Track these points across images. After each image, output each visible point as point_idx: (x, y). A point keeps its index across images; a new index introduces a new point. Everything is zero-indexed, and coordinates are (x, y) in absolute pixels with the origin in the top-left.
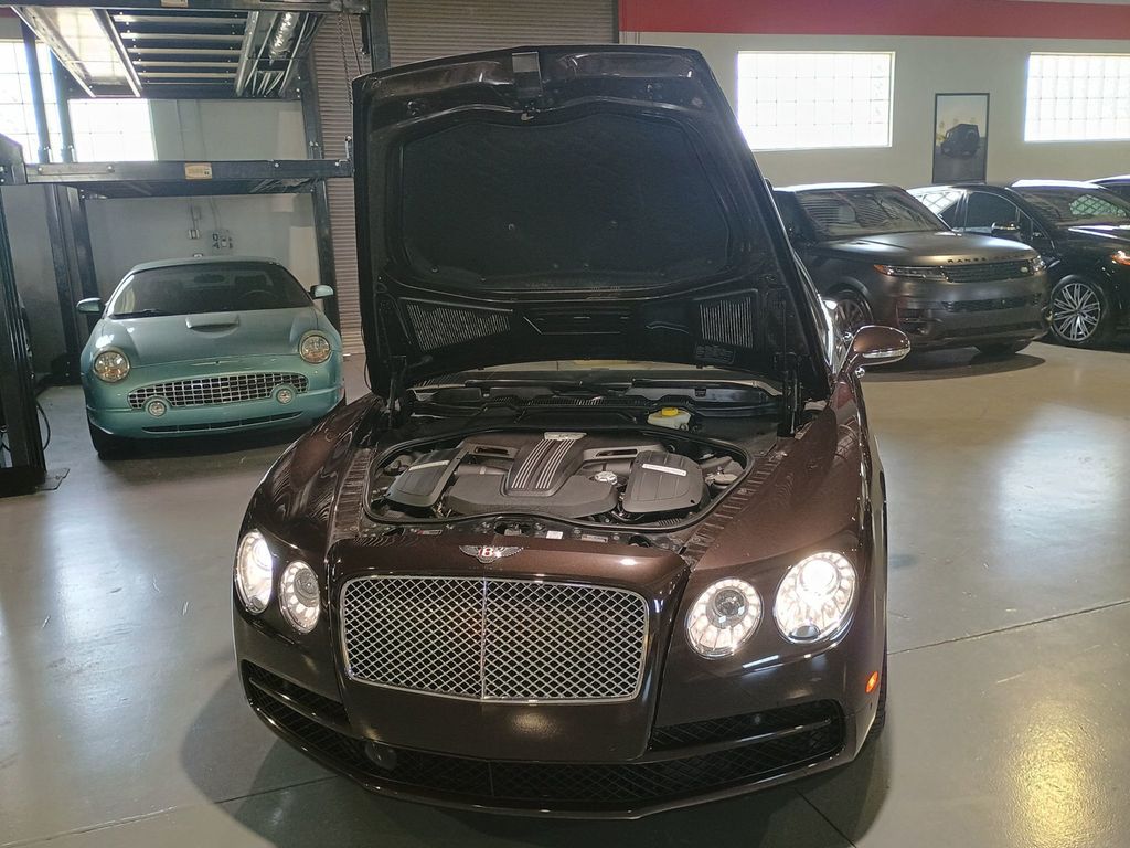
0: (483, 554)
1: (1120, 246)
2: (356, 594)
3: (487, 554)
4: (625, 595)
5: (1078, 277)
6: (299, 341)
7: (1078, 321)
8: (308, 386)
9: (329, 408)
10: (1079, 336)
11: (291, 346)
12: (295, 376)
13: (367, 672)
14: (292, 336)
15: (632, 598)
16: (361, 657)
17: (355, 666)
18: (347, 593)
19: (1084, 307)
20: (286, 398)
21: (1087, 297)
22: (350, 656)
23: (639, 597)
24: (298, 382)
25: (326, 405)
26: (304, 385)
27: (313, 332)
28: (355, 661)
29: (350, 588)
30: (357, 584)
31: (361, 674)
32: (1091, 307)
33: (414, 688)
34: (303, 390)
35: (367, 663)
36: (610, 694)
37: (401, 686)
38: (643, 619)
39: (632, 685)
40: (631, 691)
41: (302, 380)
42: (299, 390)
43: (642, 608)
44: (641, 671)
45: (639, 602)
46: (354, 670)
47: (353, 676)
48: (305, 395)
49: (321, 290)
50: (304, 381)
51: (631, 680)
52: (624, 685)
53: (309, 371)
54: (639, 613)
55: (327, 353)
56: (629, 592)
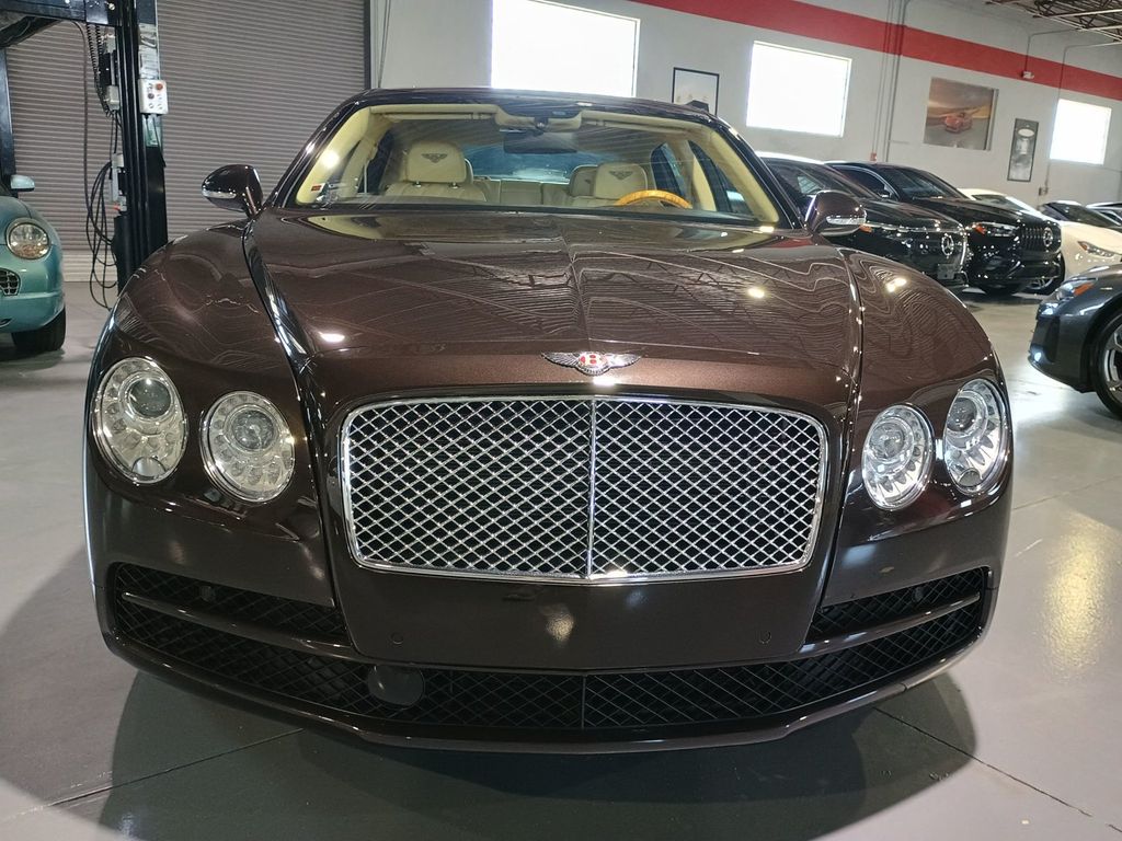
0: (587, 363)
2: (369, 430)
4: (793, 419)
6: (5, 229)
8: (20, 287)
9: (44, 319)
12: (2, 272)
13: (387, 553)
15: (802, 424)
16: (376, 530)
17: (365, 544)
18: (352, 429)
23: (811, 421)
24: (7, 281)
25: (44, 315)
26: (14, 285)
27: (26, 220)
29: (358, 421)
30: (369, 414)
31: (375, 557)
33: (470, 571)
34: (13, 291)
35: (387, 538)
36: (770, 562)
37: (449, 569)
38: (817, 453)
39: (800, 548)
40: (798, 555)
41: (11, 277)
42: (6, 291)
43: (817, 439)
44: (814, 526)
45: (812, 431)
46: (365, 551)
47: (363, 560)
48: (16, 297)
49: (19, 181)
50: (15, 280)
51: (799, 541)
52: (789, 548)
53: (22, 269)
54: (811, 446)
55: (44, 247)
56: (800, 417)
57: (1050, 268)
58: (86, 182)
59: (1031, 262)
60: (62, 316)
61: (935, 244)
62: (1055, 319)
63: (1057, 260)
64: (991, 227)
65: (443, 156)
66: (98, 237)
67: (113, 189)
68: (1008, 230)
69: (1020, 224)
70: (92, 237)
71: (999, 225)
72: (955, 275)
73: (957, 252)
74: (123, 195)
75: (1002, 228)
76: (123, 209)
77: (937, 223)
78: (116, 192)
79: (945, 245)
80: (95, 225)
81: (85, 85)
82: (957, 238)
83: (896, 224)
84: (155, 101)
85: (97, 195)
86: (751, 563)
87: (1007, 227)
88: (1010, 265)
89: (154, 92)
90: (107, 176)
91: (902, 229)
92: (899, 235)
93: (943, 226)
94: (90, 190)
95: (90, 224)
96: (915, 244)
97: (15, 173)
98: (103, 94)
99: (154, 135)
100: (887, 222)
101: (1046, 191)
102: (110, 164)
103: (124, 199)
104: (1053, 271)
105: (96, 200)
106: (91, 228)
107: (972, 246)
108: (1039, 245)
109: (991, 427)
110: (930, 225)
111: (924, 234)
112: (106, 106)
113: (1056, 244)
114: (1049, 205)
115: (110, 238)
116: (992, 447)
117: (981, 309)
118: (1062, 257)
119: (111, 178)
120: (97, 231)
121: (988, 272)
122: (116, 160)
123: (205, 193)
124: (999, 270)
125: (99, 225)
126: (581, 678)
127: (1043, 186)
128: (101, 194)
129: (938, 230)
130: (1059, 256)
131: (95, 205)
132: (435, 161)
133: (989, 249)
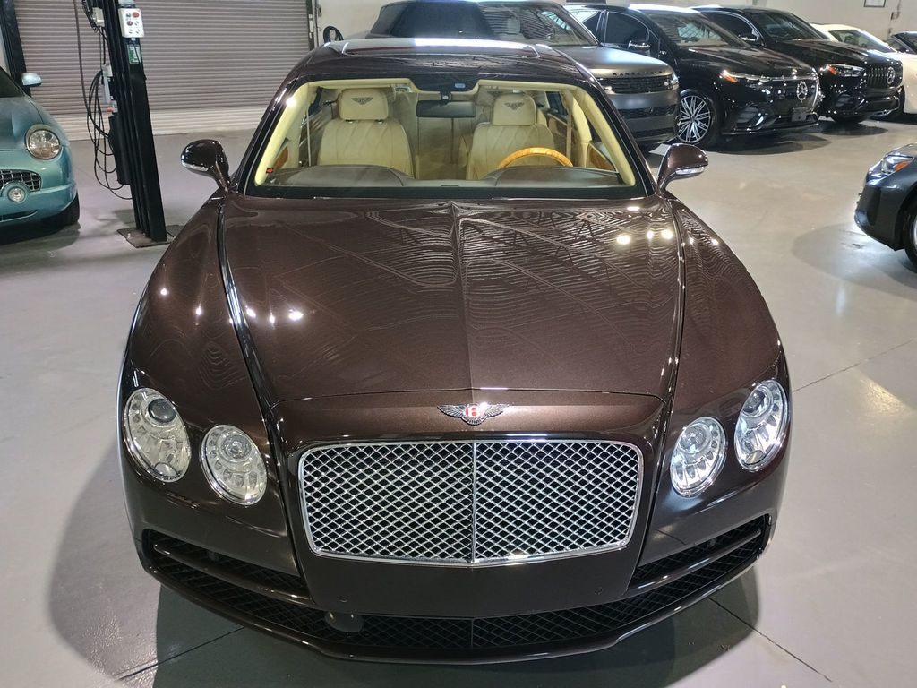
0: (470, 415)
1: (725, 65)
2: (317, 463)
3: (474, 414)
4: (619, 446)
5: (696, 91)
6: (24, 135)
7: (693, 128)
8: (42, 183)
9: (62, 206)
10: (692, 139)
11: (16, 139)
12: (26, 173)
13: (333, 545)
14: (15, 129)
15: (625, 449)
16: (326, 530)
17: (318, 539)
18: (306, 463)
19: (697, 115)
20: (18, 197)
21: (700, 107)
22: (313, 529)
23: (632, 447)
24: (31, 180)
25: (62, 203)
26: (37, 182)
27: (40, 126)
28: (318, 534)
29: (310, 458)
30: (317, 453)
31: (326, 548)
32: (703, 116)
33: (392, 558)
34: (36, 187)
35: (333, 535)
36: (602, 543)
37: (376, 557)
38: (636, 468)
39: (623, 532)
40: (622, 537)
41: (34, 177)
42: (31, 188)
43: (636, 458)
44: (633, 517)
45: (633, 453)
46: (319, 544)
47: (319, 551)
48: (39, 193)
49: (29, 78)
50: (36, 178)
51: (622, 528)
52: (615, 533)
53: (41, 168)
54: (632, 463)
55: (57, 148)
56: (623, 444)
57: (891, 102)
58: (84, 89)
59: (875, 98)
60: (76, 202)
61: (792, 89)
62: (878, 189)
63: (897, 94)
64: (842, 69)
65: (369, 99)
66: (97, 132)
67: (105, 91)
68: (857, 71)
69: (868, 65)
70: (92, 133)
71: (849, 67)
72: (808, 116)
73: (810, 94)
74: (114, 99)
75: (851, 69)
76: (116, 110)
77: (795, 72)
78: (108, 97)
79: (800, 90)
80: (94, 122)
81: (76, 13)
82: (810, 83)
83: (758, 74)
84: (133, 27)
85: (93, 99)
86: (588, 545)
87: (855, 68)
88: (856, 102)
89: (132, 19)
90: (100, 83)
91: (763, 79)
92: (760, 84)
93: (800, 73)
94: (87, 95)
95: (90, 121)
96: (774, 92)
97: (25, 71)
98: (89, 14)
99: (135, 54)
100: (750, 73)
101: (898, 16)
102: (101, 73)
103: (115, 103)
104: (893, 104)
105: (93, 102)
106: (92, 125)
107: (824, 88)
108: (883, 83)
109: (776, 408)
110: (788, 74)
111: (782, 83)
112: (93, 24)
113: (897, 81)
114: (897, 36)
115: (107, 132)
116: (775, 425)
117: (828, 143)
118: (903, 90)
119: (103, 83)
120: (96, 127)
121: (836, 109)
122: (106, 70)
123: (184, 164)
124: (846, 106)
125: (97, 121)
126: (470, 622)
127: (896, 11)
128: (97, 97)
129: (795, 78)
130: (899, 91)
131: (92, 106)
132: (363, 103)
133: (838, 88)
